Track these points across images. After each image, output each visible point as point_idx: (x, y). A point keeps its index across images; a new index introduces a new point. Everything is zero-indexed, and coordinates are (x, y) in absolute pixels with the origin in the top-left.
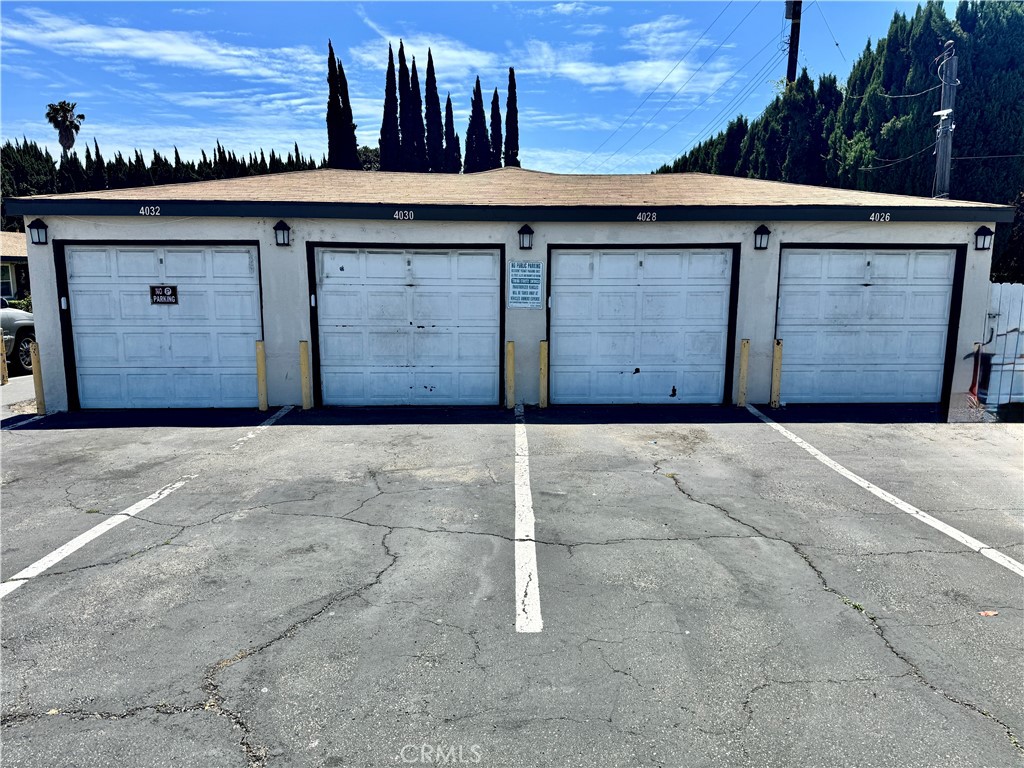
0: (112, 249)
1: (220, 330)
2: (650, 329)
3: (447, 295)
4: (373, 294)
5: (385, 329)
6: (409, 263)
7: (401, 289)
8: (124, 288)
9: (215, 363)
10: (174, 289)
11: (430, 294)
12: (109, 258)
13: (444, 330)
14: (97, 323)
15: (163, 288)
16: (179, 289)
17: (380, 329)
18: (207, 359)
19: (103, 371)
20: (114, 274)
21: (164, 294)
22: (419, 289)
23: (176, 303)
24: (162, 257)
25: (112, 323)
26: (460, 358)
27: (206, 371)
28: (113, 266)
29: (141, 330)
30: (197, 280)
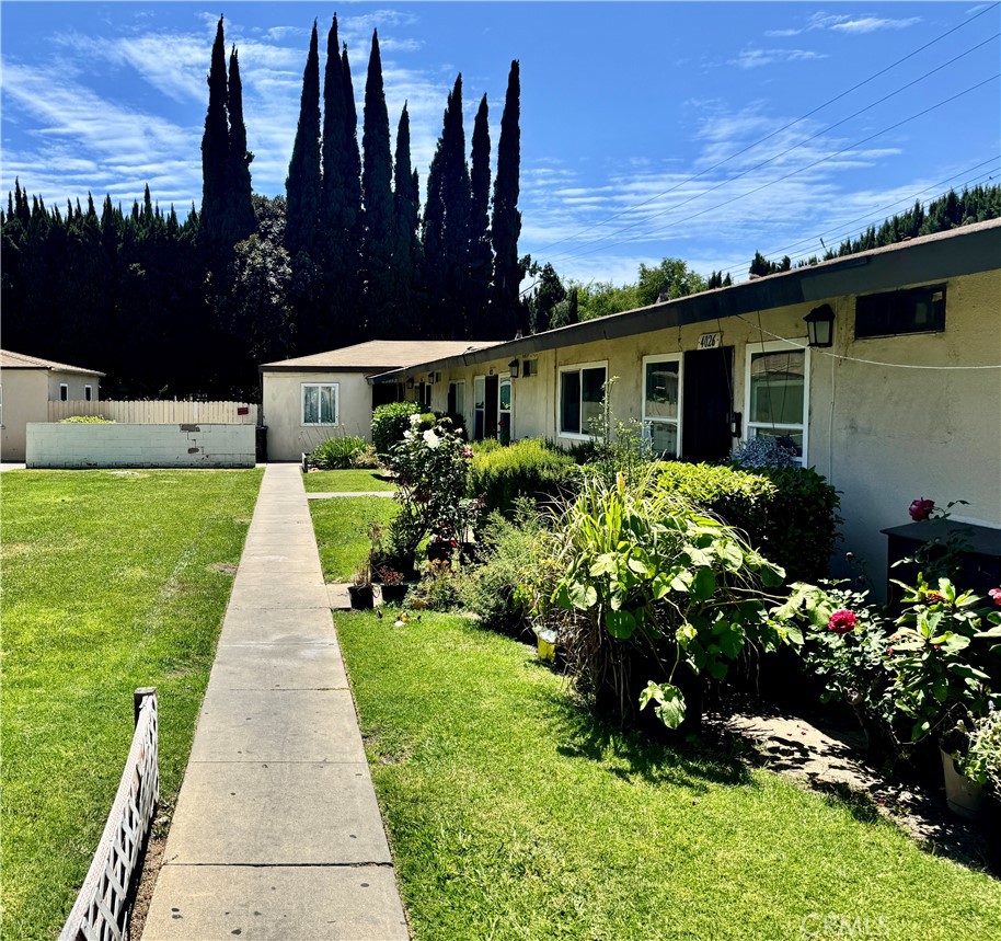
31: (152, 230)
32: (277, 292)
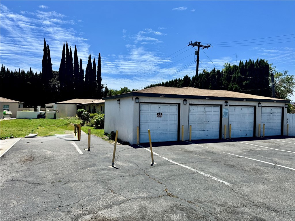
0: (150, 104)
1: (170, 123)
2: (243, 122)
3: (211, 115)
4: (198, 115)
5: (200, 122)
6: (205, 108)
7: (203, 114)
8: (151, 113)
9: (168, 131)
10: (162, 114)
11: (208, 115)
12: (149, 106)
13: (210, 122)
14: (145, 122)
15: (160, 113)
16: (163, 114)
17: (199, 122)
18: (167, 130)
19: (145, 133)
20: (150, 110)
21: (160, 115)
22: (206, 114)
23: (162, 117)
24: (160, 106)
25: (148, 122)
26: (213, 129)
27: (166, 133)
28: (150, 108)
29: (154, 123)
30: (166, 112)
31: (32, 76)
32: (58, 89)
